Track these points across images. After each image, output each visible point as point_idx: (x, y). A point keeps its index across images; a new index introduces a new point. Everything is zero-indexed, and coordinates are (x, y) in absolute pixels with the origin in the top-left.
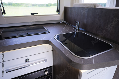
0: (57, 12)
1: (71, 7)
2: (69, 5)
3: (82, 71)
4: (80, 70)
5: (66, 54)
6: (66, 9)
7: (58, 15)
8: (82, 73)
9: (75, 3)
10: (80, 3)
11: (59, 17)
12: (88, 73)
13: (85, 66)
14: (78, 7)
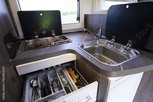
0: (77, 20)
1: (92, 15)
2: (89, 12)
3: (110, 79)
4: (108, 78)
5: (93, 63)
6: (86, 16)
7: (79, 24)
8: (111, 81)
9: (95, 10)
10: (101, 10)
11: (80, 25)
12: (116, 80)
13: (114, 73)
14: (99, 14)
